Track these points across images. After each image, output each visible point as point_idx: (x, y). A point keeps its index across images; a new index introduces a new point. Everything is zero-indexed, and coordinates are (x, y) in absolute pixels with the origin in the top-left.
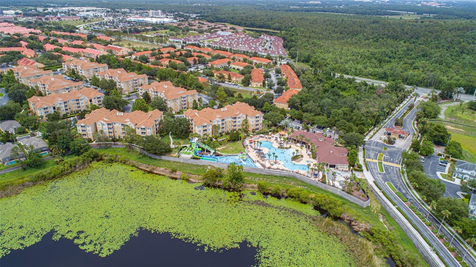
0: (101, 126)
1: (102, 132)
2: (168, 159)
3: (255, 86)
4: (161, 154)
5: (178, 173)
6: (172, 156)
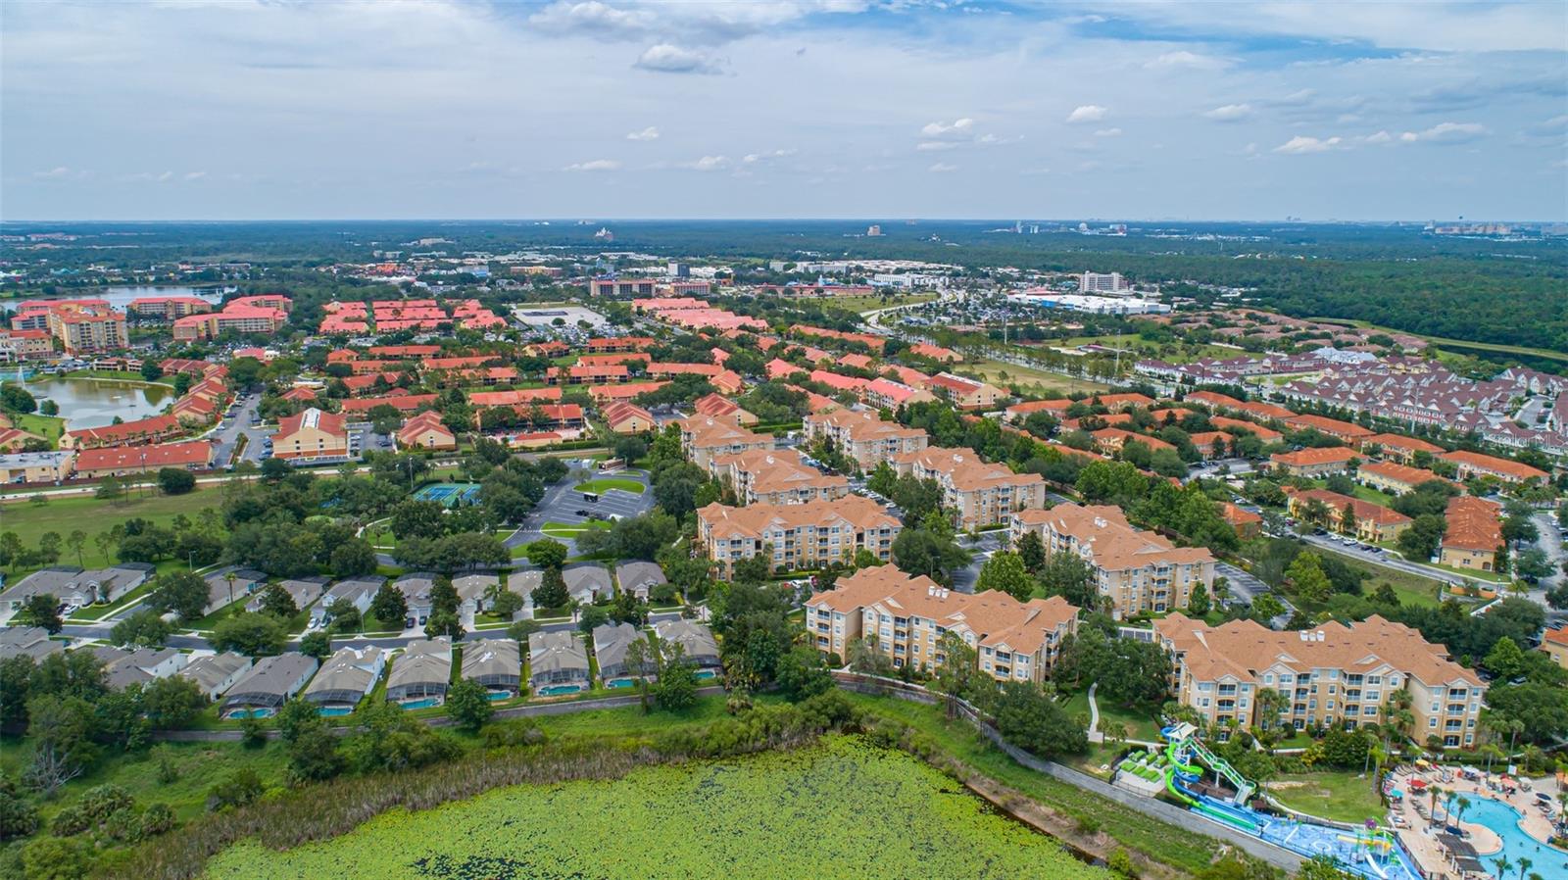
0: (875, 621)
1: (874, 639)
2: (1073, 781)
3: (1456, 564)
4: (1050, 756)
5: (1101, 839)
6: (1087, 773)
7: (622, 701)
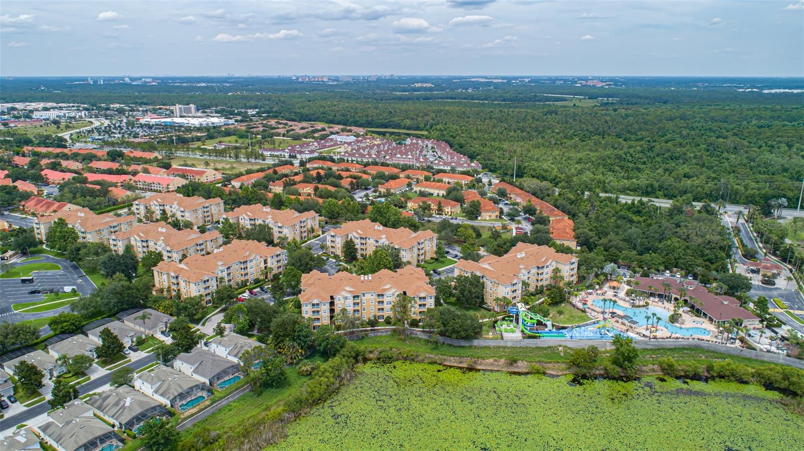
0: (342, 301)
1: (344, 311)
2: (485, 344)
3: (488, 218)
4: (468, 338)
5: (520, 363)
6: (486, 338)
7: (238, 394)
